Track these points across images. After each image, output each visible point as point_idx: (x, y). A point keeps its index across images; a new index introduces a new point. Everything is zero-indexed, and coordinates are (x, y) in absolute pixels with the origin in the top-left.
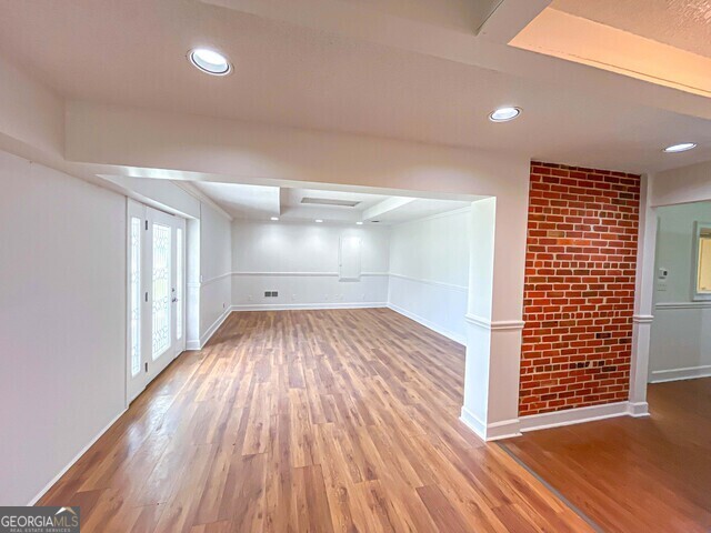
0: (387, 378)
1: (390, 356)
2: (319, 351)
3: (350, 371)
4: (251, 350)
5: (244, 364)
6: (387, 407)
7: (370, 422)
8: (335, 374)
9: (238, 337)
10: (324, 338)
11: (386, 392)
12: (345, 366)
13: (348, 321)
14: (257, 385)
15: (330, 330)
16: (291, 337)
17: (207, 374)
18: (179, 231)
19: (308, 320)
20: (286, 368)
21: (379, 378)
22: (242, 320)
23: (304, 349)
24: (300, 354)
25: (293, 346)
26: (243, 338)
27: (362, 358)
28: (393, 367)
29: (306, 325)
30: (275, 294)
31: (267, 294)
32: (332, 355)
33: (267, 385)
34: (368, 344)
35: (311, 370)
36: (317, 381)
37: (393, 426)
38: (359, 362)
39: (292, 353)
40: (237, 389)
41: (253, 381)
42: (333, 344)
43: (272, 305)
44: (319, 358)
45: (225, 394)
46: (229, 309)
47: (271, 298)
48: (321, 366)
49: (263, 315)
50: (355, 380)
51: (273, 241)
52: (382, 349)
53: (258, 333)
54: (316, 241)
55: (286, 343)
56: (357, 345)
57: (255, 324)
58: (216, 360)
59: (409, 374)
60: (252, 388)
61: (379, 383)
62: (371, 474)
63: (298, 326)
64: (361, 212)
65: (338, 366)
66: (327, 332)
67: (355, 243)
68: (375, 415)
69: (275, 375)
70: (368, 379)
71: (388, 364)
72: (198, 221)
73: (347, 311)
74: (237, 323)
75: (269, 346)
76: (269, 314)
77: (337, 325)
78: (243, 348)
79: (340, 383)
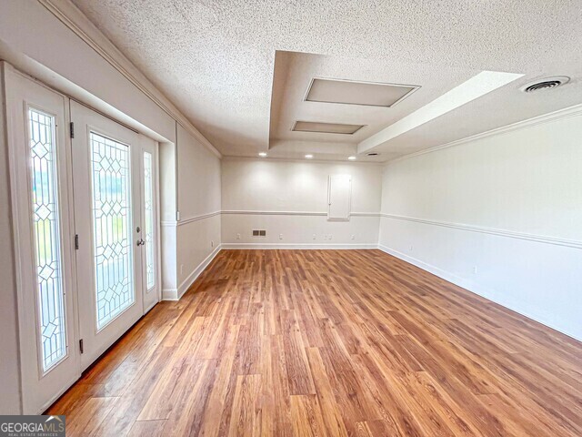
0: (443, 380)
1: (420, 326)
2: (320, 313)
4: (236, 305)
5: (226, 330)
8: (354, 363)
9: (223, 283)
14: (240, 378)
15: (325, 276)
18: (148, 156)
19: (297, 261)
21: (426, 375)
22: (230, 260)
23: (300, 307)
24: (297, 316)
25: (286, 300)
26: (228, 286)
27: (382, 329)
29: (297, 269)
30: (263, 233)
31: (256, 233)
32: (338, 321)
34: (378, 301)
35: (316, 350)
36: (331, 378)
38: (380, 337)
39: (286, 312)
40: (210, 388)
41: (235, 372)
43: (259, 244)
44: (323, 325)
45: (189, 404)
46: (219, 247)
47: (260, 237)
48: (329, 340)
49: (251, 254)
51: (261, 179)
52: (402, 312)
53: (245, 277)
54: (304, 180)
57: (243, 266)
58: (192, 319)
59: (473, 371)
60: (232, 389)
61: (436, 394)
63: (288, 269)
64: (356, 144)
66: (322, 279)
67: (346, 181)
69: (266, 358)
70: (412, 380)
71: (426, 343)
72: (173, 144)
74: (225, 263)
76: (257, 254)
77: (331, 271)
78: (226, 302)
79: (369, 387)
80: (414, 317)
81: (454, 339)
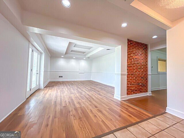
0: (95, 92)
2: (77, 88)
3: (85, 91)
4: (58, 88)
5: (57, 91)
6: (97, 97)
7: (93, 99)
8: (82, 92)
9: (53, 86)
10: (77, 86)
11: (95, 94)
12: (84, 90)
13: (83, 83)
16: (68, 86)
17: (47, 93)
18: (39, 55)
20: (69, 91)
24: (72, 89)
25: (69, 87)
26: (55, 86)
27: (88, 89)
28: (96, 90)
29: (71, 83)
30: (62, 77)
31: (60, 77)
32: (80, 89)
33: (65, 94)
34: (88, 86)
35: (75, 91)
36: (78, 93)
37: (99, 99)
40: (57, 95)
42: (80, 87)
43: (61, 80)
44: (77, 89)
45: (54, 96)
46: (49, 81)
50: (87, 92)
51: (62, 63)
52: (92, 87)
54: (73, 63)
55: (67, 87)
56: (86, 87)
57: (57, 84)
58: (49, 90)
59: (100, 91)
60: (61, 95)
61: (93, 93)
62: (96, 107)
63: (69, 84)
64: (85, 55)
65: (82, 90)
67: (83, 64)
68: (94, 98)
69: (66, 92)
70: (90, 92)
71: (94, 90)
72: (44, 53)
73: (81, 81)
74: (52, 83)
75: (63, 87)
76: (60, 82)
77: (79, 83)
78: (56, 88)
79: (84, 93)
80: (94, 87)
81: (99, 89)
